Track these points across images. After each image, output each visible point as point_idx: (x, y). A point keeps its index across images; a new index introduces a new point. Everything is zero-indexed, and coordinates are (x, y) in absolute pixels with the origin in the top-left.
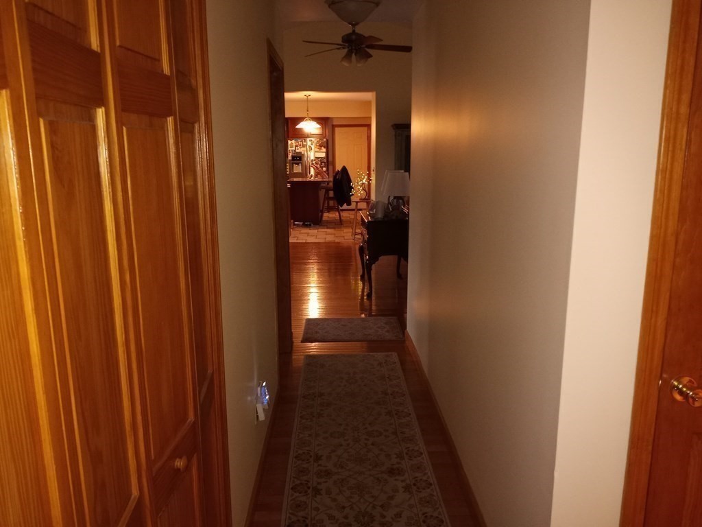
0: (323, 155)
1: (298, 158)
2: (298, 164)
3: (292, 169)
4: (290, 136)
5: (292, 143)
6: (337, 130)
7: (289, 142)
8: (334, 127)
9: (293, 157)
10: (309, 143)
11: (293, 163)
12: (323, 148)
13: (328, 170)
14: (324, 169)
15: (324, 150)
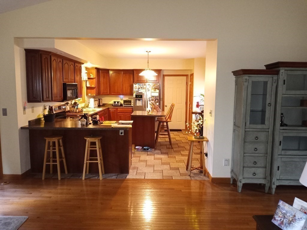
0: (157, 94)
1: (139, 97)
2: (140, 100)
3: (135, 103)
4: (135, 81)
5: (136, 86)
6: (166, 77)
7: (134, 85)
8: (164, 76)
9: (136, 96)
10: (148, 87)
11: (136, 100)
12: (157, 90)
13: (160, 104)
14: (158, 104)
15: (158, 91)
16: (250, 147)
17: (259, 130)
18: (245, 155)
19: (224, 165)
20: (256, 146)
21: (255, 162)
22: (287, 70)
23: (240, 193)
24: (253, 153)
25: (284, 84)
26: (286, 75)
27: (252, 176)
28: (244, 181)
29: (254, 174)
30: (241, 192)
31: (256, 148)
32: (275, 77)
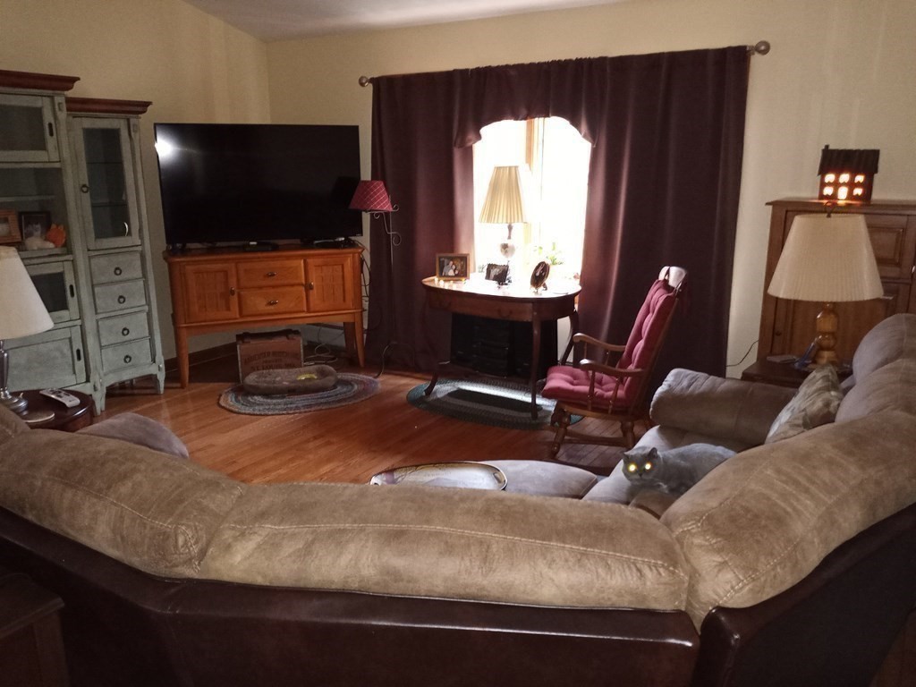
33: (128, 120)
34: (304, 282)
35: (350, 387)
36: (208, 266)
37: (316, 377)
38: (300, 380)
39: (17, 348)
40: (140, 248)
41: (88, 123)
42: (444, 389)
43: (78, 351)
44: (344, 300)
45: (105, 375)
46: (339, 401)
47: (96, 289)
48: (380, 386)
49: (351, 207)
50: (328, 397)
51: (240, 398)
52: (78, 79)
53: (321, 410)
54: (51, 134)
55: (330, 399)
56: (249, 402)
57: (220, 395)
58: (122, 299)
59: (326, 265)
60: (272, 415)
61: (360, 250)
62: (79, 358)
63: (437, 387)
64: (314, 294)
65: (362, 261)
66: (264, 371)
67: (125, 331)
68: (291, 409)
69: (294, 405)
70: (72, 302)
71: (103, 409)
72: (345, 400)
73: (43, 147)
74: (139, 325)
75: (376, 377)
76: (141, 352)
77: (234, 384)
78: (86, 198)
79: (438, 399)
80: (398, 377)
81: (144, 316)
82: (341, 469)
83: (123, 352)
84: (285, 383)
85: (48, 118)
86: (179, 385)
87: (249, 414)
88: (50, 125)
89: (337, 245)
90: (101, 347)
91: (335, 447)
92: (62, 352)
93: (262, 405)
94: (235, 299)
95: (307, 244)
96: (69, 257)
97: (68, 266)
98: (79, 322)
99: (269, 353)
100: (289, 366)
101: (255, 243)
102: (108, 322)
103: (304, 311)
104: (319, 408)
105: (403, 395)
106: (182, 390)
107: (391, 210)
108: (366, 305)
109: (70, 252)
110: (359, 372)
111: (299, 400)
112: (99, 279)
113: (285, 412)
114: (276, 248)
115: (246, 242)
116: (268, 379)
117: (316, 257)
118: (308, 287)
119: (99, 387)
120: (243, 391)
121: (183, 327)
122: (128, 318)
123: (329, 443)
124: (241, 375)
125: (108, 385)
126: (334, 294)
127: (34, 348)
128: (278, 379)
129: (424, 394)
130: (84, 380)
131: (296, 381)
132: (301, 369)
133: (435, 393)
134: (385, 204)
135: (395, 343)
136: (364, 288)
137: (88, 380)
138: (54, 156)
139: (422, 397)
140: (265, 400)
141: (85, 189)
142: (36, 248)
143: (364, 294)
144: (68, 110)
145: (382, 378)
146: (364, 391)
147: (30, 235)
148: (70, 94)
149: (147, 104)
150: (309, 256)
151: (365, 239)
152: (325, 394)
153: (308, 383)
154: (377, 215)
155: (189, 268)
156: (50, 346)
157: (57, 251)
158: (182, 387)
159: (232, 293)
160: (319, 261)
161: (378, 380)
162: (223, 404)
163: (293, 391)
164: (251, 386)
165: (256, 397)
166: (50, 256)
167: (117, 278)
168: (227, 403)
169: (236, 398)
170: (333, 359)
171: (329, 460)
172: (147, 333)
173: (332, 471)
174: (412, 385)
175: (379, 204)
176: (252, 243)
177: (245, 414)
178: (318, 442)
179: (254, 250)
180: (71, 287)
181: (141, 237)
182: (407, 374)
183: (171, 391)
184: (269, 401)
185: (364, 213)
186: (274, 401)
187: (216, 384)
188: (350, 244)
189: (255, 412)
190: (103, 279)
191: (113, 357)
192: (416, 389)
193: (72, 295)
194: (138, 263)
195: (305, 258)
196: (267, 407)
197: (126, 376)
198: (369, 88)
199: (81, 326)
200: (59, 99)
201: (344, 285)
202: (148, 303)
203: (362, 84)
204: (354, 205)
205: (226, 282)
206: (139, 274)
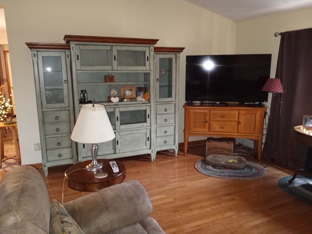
16: (51, 129)
17: (58, 109)
18: (46, 137)
19: (34, 150)
20: (57, 126)
21: (59, 143)
22: (79, 45)
23: (46, 177)
24: (55, 134)
25: (78, 59)
26: (79, 50)
27: (57, 158)
28: (49, 165)
29: (60, 156)
30: (48, 176)
31: (58, 129)
32: (68, 53)
33: (176, 55)
34: (237, 120)
35: (251, 170)
36: (198, 111)
37: (237, 162)
38: (230, 162)
39: (128, 134)
40: (174, 102)
41: (162, 56)
42: (299, 182)
43: (148, 138)
44: (255, 130)
45: (157, 147)
46: (244, 177)
47: (157, 116)
48: (266, 172)
49: (262, 90)
50: (239, 173)
51: (203, 165)
52: (159, 40)
53: (235, 179)
54: (148, 60)
55: (240, 175)
56: (206, 168)
57: (196, 162)
58: (166, 120)
59: (248, 114)
60: (214, 177)
61: (265, 109)
62: (148, 140)
63: (296, 179)
64: (241, 126)
65: (266, 113)
66: (216, 155)
67: (166, 132)
68: (222, 176)
69: (223, 174)
70: (148, 120)
71: (155, 159)
72: (247, 176)
73: (145, 65)
74: (170, 130)
75: (265, 167)
76: (170, 140)
77: (203, 157)
78: (158, 83)
79: (295, 187)
80: (276, 169)
81: (173, 127)
82: (235, 217)
83: (164, 139)
84: (223, 163)
85: (147, 54)
86: (183, 154)
87: (204, 174)
88: (148, 57)
89: (254, 106)
90: (157, 137)
91: (236, 202)
92: (143, 137)
93: (211, 171)
94: (207, 124)
95: (242, 104)
96: (149, 104)
97: (148, 107)
98: (150, 128)
99: (219, 148)
100: (226, 154)
101: (219, 103)
102: (160, 128)
103: (235, 133)
104: (234, 178)
105: (277, 181)
106: (183, 156)
107: (282, 92)
108: (265, 132)
109: (150, 103)
110: (257, 163)
111: (227, 172)
112: (159, 112)
113: (219, 177)
114: (227, 105)
115: (215, 102)
116: (216, 159)
117: (243, 110)
118: (239, 123)
119: (153, 151)
120: (205, 162)
121: (187, 133)
122: (167, 128)
123: (234, 199)
124: (206, 154)
125: (157, 151)
126: (250, 127)
127: (134, 135)
128: (220, 160)
129: (288, 182)
130: (149, 148)
131: (227, 162)
132: (231, 157)
133: (294, 183)
134: (280, 89)
135: (277, 153)
136: (265, 125)
137: (150, 148)
138: (148, 69)
139: (286, 184)
140: (213, 169)
141: (158, 80)
142: (139, 100)
143: (265, 127)
144: (154, 51)
145: (268, 168)
146: (257, 174)
147: (140, 95)
148: (156, 45)
149: (183, 48)
150: (240, 110)
151: (268, 104)
152: (239, 171)
153: (232, 165)
154: (275, 94)
155: (192, 111)
156: (139, 135)
157: (146, 102)
158: (184, 155)
159: (207, 122)
160: (245, 112)
161: (265, 169)
162: (196, 167)
163: (225, 167)
164: (208, 161)
165: (209, 166)
166: (143, 103)
167: (165, 113)
168: (197, 167)
169: (202, 165)
170: (247, 153)
171: (231, 209)
172: (173, 134)
173: (231, 216)
174: (282, 175)
175: (276, 89)
176: (217, 103)
177: (203, 174)
178: (228, 197)
179: (218, 106)
180: (149, 115)
181: (175, 99)
182: (281, 168)
183: (180, 156)
184: (214, 169)
185: (269, 93)
186: (216, 170)
187: (197, 156)
188: (261, 106)
189: (207, 174)
190: (160, 113)
191: (160, 141)
192: (285, 178)
193: (149, 118)
194: (173, 108)
195: (239, 110)
196: (212, 172)
197: (164, 148)
198: (279, 37)
199: (150, 129)
200: (152, 48)
201: (255, 123)
202: (175, 123)
203: (276, 36)
204: (264, 89)
205: (205, 118)
206: (173, 112)
